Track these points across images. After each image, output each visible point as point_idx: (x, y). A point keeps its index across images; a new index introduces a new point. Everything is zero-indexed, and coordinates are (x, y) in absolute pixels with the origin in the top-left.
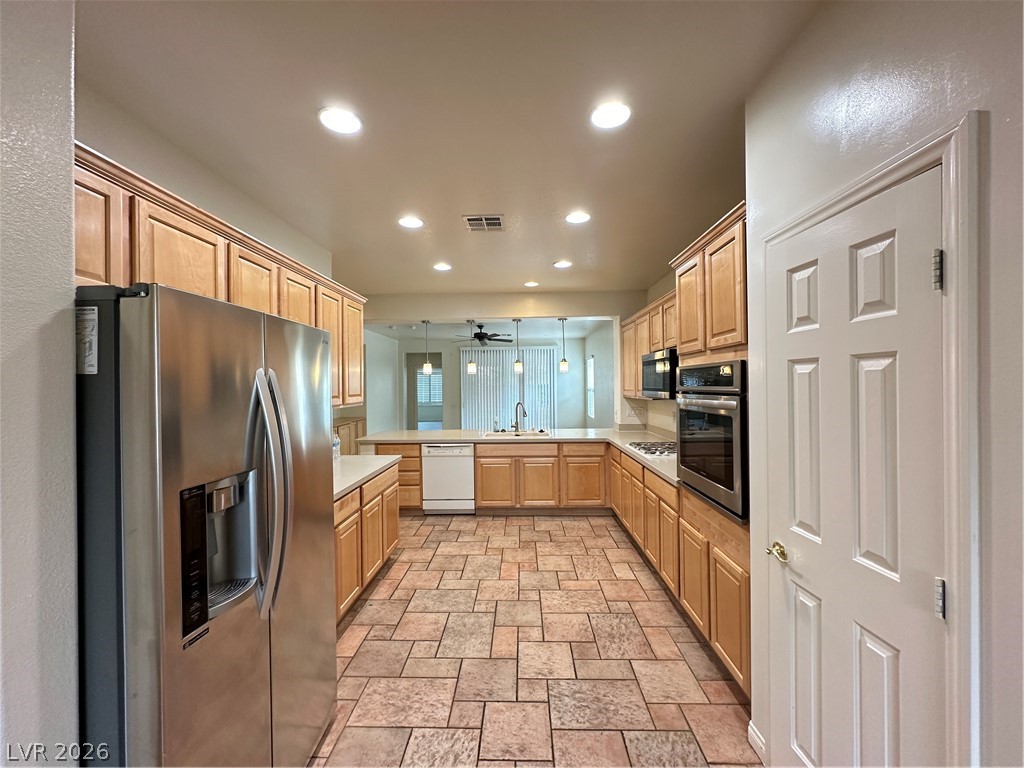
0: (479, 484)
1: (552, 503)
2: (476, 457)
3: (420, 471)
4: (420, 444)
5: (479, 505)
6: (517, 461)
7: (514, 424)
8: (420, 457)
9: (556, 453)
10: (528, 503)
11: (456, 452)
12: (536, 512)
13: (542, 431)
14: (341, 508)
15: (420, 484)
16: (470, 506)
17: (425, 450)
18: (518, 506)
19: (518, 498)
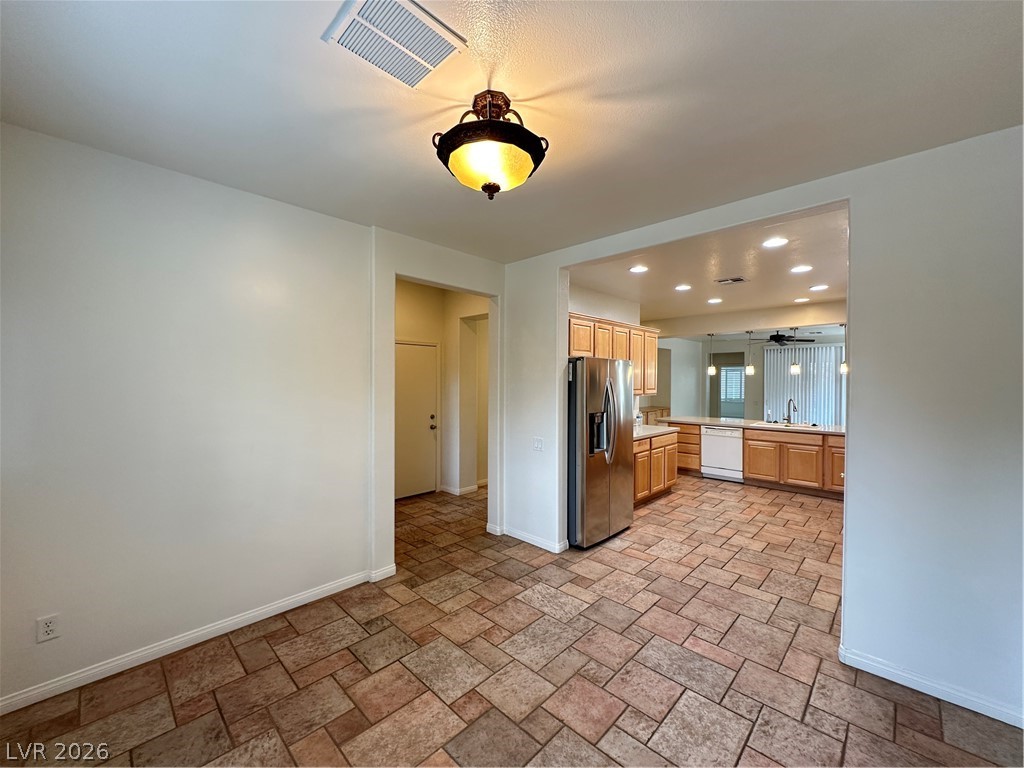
0: (747, 460)
1: (816, 485)
2: (745, 439)
3: (700, 444)
4: (700, 426)
5: (746, 475)
6: (781, 445)
7: (786, 417)
8: (700, 434)
9: (820, 443)
10: (790, 481)
11: (728, 433)
12: (801, 491)
13: (814, 425)
14: (639, 445)
15: (699, 454)
16: (739, 476)
17: (703, 429)
18: (782, 482)
19: (780, 475)
